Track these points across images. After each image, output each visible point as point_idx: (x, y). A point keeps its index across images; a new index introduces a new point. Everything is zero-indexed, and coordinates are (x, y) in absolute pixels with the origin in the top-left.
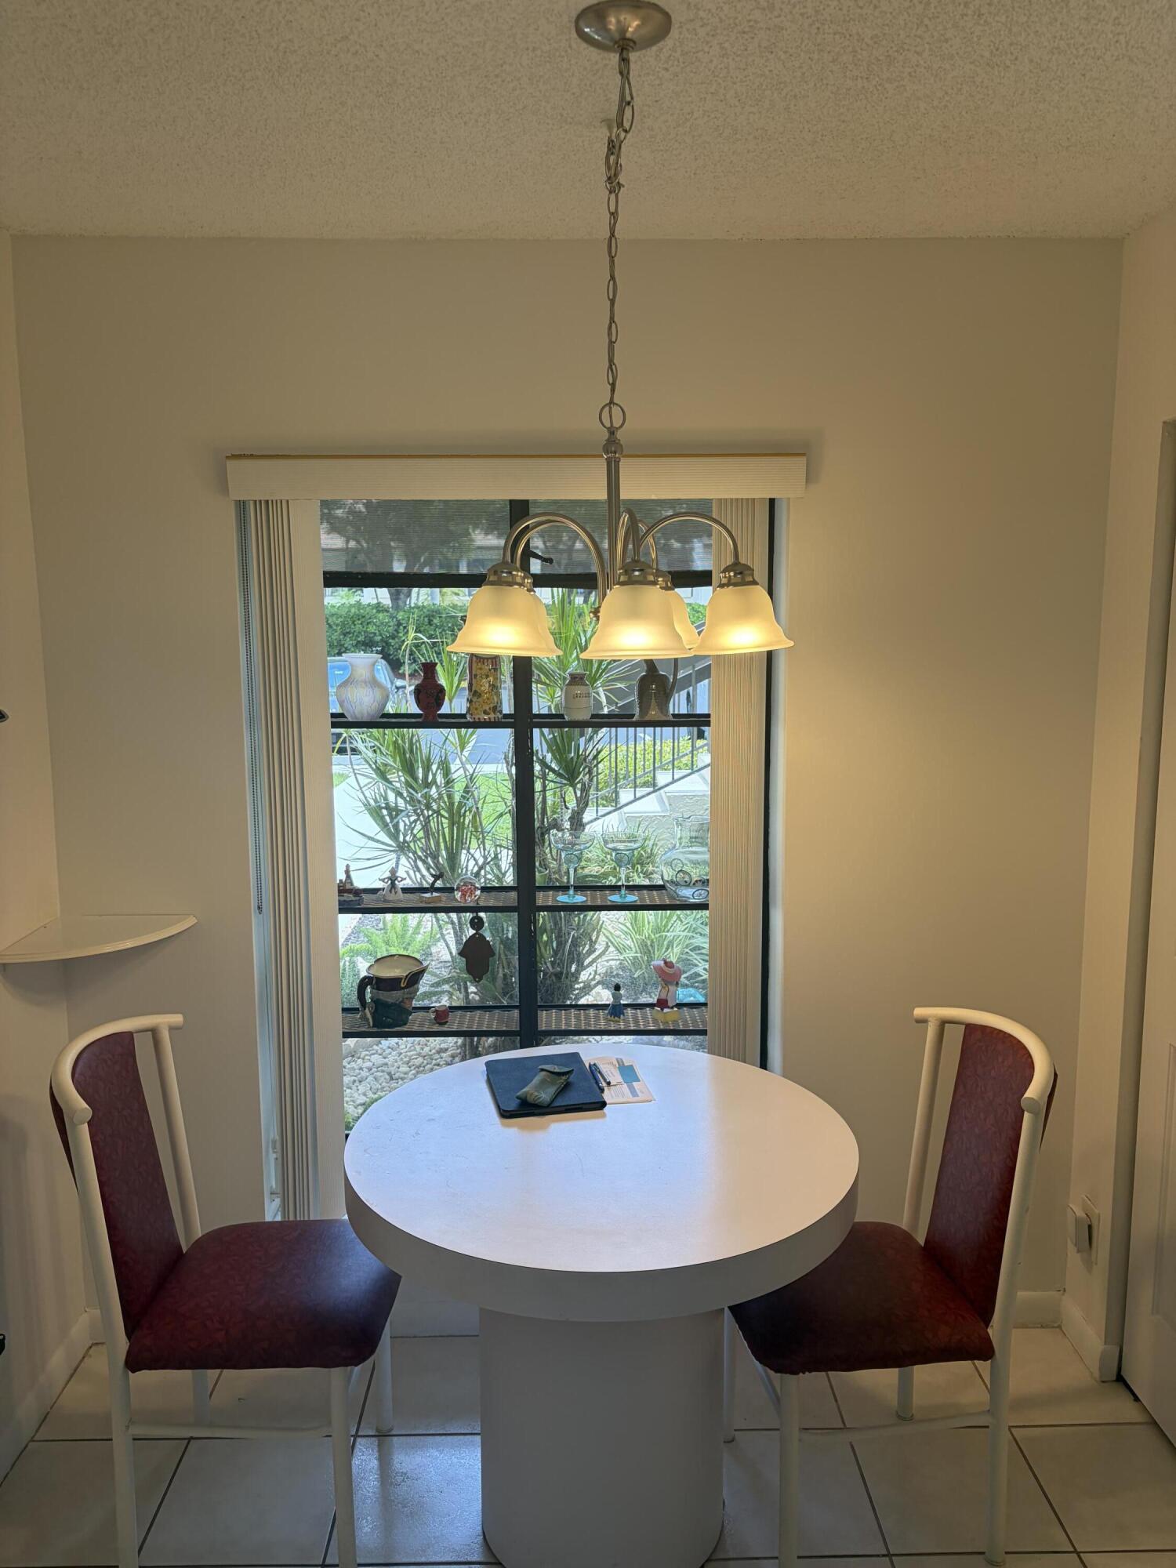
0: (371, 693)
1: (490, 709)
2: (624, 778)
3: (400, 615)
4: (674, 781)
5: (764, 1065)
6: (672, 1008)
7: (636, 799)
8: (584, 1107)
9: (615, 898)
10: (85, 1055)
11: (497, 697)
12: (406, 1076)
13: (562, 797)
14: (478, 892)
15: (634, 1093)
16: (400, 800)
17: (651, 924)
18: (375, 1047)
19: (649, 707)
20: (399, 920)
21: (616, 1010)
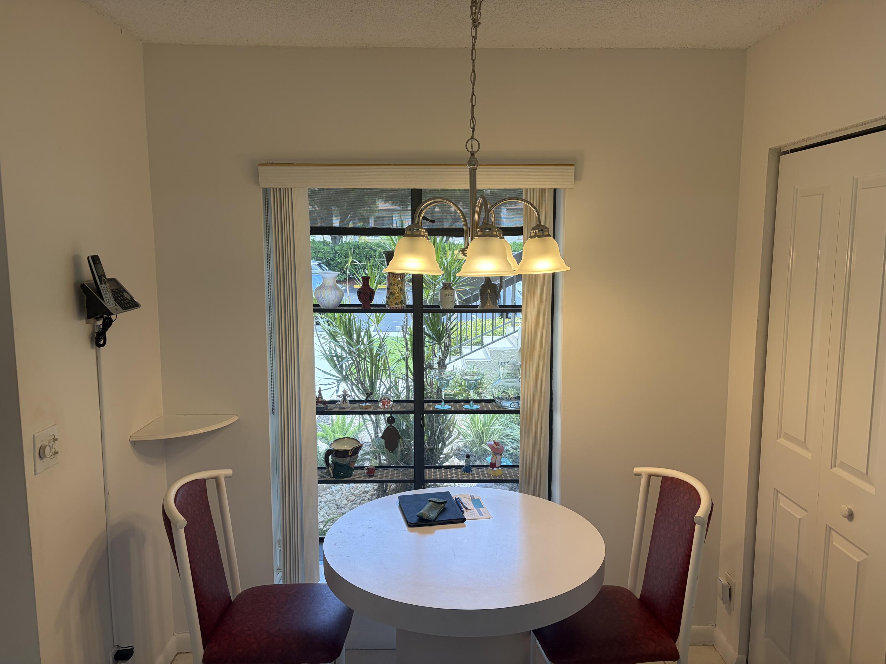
0: (334, 293)
1: (399, 302)
2: (465, 340)
3: (337, 248)
4: (493, 342)
5: (550, 498)
6: (498, 468)
7: (472, 352)
8: (454, 521)
9: (467, 407)
10: (181, 491)
11: (403, 295)
12: (346, 506)
13: (433, 351)
14: (391, 403)
15: (481, 514)
16: (343, 352)
17: (482, 422)
18: (328, 490)
19: (486, 302)
20: (341, 418)
21: (467, 469)
